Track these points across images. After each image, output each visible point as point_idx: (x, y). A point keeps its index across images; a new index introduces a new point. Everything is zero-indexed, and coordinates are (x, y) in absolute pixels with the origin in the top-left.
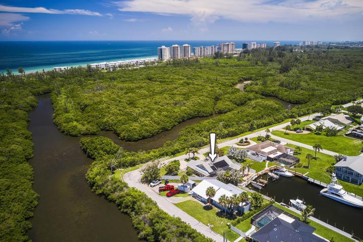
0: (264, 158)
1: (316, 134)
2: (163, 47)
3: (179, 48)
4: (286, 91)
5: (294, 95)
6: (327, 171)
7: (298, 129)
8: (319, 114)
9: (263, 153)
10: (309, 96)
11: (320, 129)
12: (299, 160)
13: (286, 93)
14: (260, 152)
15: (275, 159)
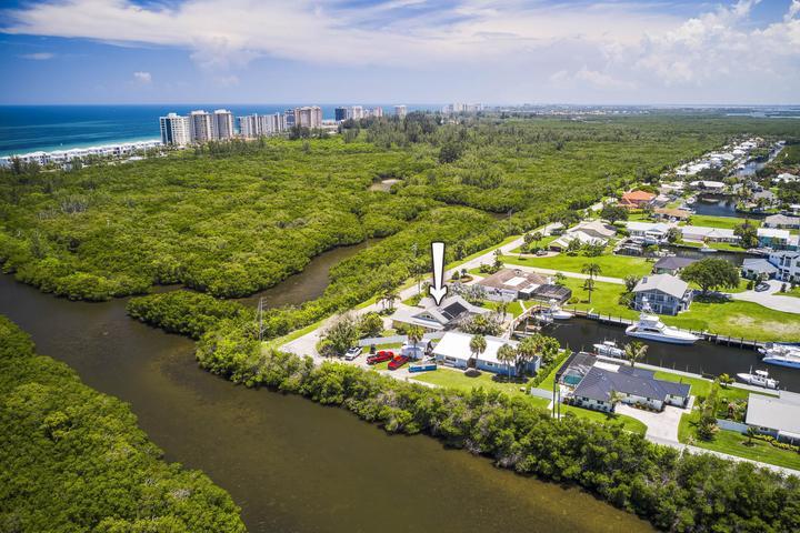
0: (514, 296)
1: (570, 255)
2: (172, 116)
3: (208, 118)
4: (477, 191)
5: (496, 197)
6: (621, 303)
7: (538, 249)
8: (558, 225)
9: (509, 287)
10: (523, 197)
11: (575, 245)
12: (570, 293)
13: (480, 196)
14: (503, 287)
15: (533, 295)
